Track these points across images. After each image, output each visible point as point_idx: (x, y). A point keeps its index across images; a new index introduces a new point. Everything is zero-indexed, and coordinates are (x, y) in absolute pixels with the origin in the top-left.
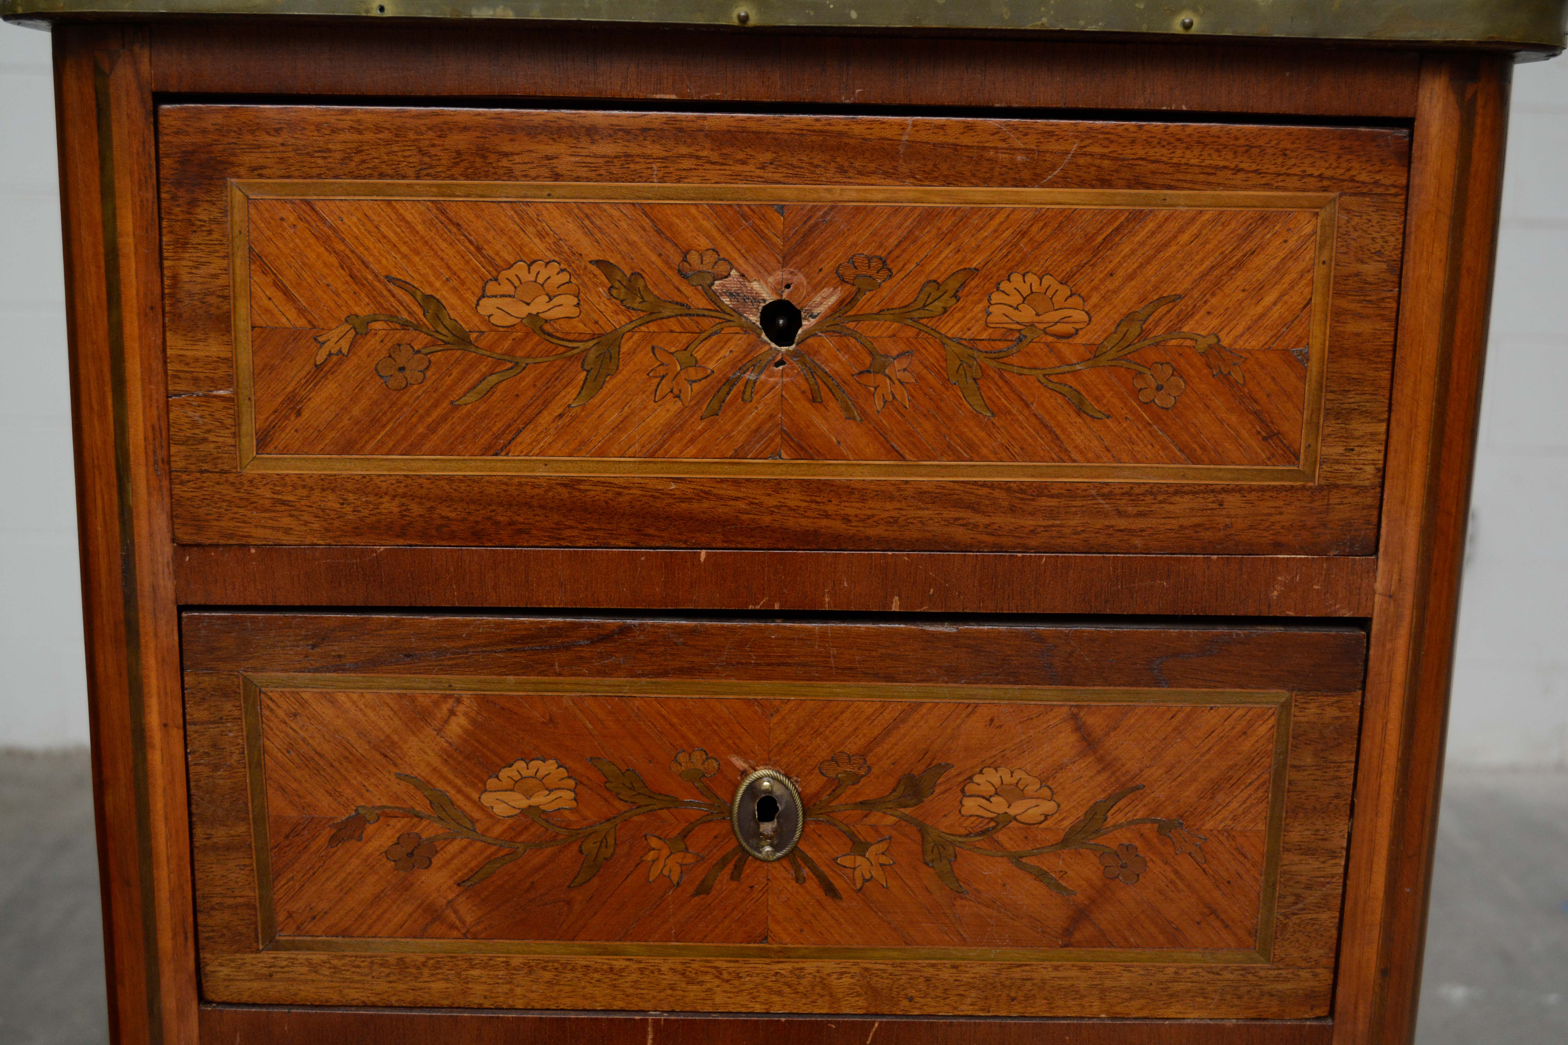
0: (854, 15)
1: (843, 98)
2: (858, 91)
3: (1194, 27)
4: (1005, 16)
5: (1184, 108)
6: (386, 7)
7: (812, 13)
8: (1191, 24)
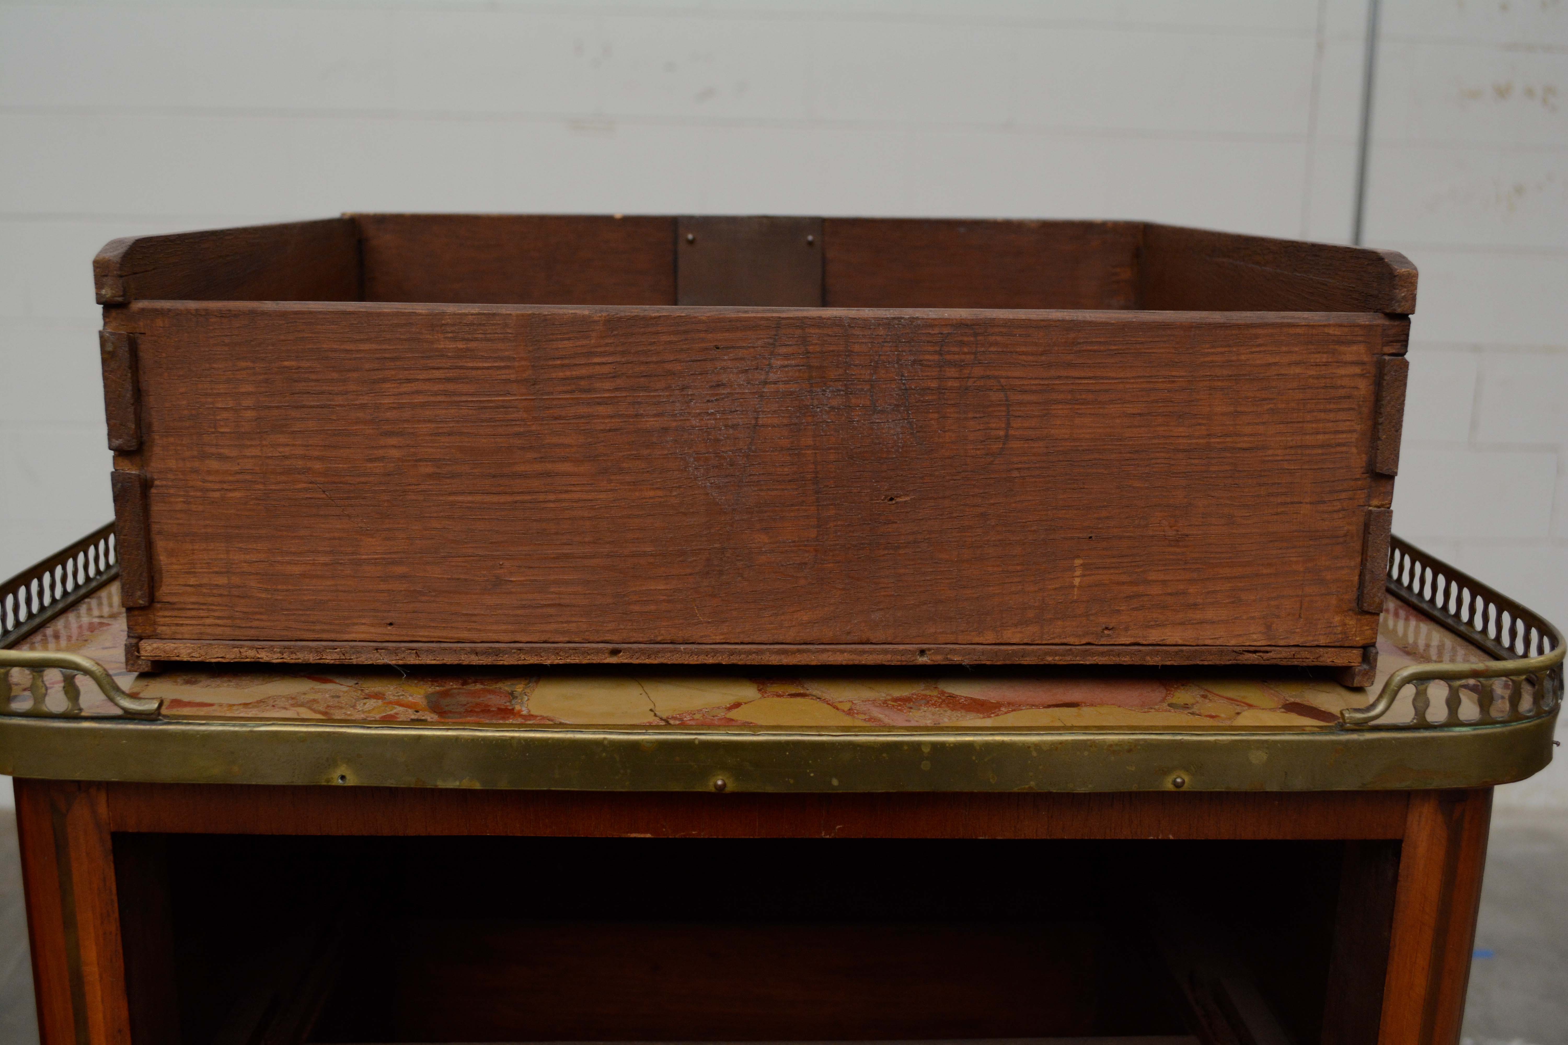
0: (835, 782)
1: (823, 834)
2: (838, 827)
3: (1186, 785)
4: (991, 780)
5: (1171, 837)
6: (348, 777)
7: (792, 781)
8: (1183, 782)
